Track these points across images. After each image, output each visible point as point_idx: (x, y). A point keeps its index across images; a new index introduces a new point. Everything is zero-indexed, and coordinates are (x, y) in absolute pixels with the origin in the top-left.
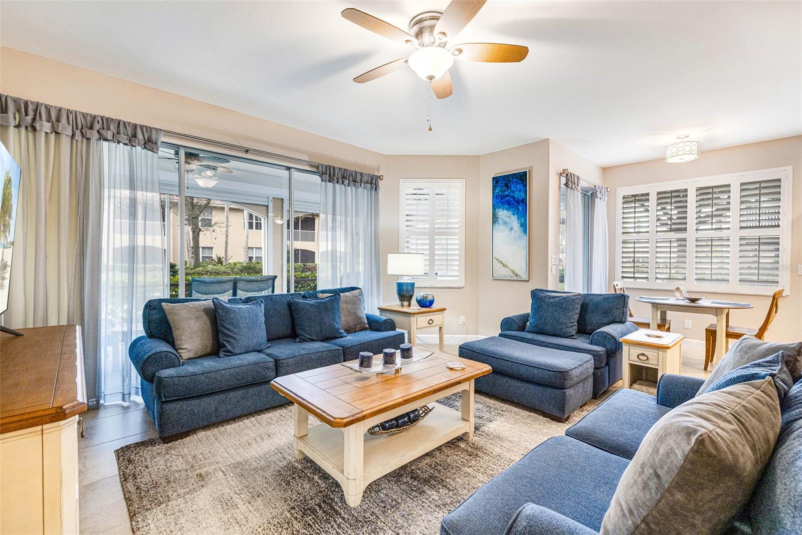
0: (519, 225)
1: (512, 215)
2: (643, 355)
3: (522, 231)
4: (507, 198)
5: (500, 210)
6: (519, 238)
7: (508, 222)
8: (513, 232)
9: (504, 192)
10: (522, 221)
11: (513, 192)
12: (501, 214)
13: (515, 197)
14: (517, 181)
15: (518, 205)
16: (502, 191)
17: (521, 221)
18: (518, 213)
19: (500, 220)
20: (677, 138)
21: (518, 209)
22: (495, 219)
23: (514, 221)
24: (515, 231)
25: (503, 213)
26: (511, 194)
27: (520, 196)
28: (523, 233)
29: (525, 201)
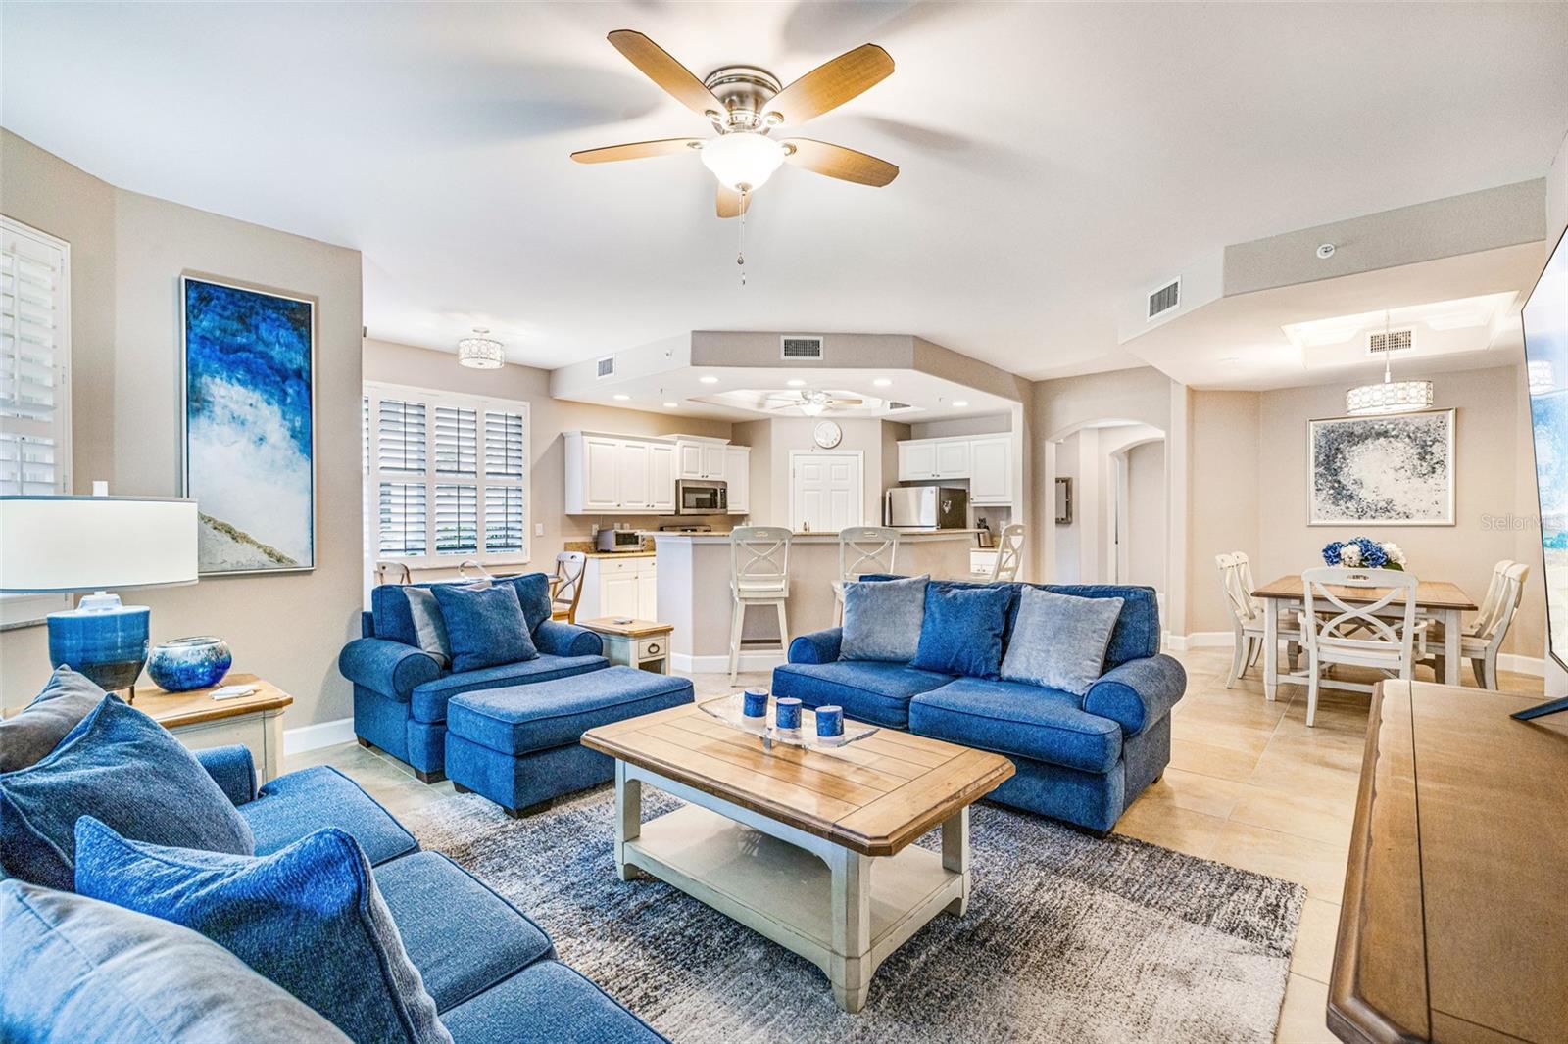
0: (288, 434)
1: (265, 404)
2: (653, 645)
3: (297, 451)
4: (244, 355)
5: (217, 380)
6: (287, 466)
7: (250, 419)
8: (265, 448)
9: (234, 335)
10: (298, 424)
11: (267, 344)
12: (223, 392)
13: (272, 358)
14: (278, 319)
15: (284, 382)
16: (225, 331)
17: (292, 421)
18: (282, 402)
19: (218, 410)
20: (475, 331)
21: (285, 393)
22: (196, 402)
23: (271, 419)
24: (274, 447)
25: (227, 392)
26: (260, 347)
27: (291, 361)
28: (298, 454)
29: (304, 375)
